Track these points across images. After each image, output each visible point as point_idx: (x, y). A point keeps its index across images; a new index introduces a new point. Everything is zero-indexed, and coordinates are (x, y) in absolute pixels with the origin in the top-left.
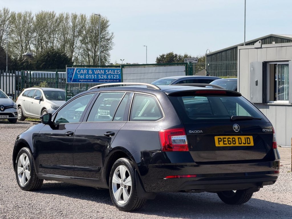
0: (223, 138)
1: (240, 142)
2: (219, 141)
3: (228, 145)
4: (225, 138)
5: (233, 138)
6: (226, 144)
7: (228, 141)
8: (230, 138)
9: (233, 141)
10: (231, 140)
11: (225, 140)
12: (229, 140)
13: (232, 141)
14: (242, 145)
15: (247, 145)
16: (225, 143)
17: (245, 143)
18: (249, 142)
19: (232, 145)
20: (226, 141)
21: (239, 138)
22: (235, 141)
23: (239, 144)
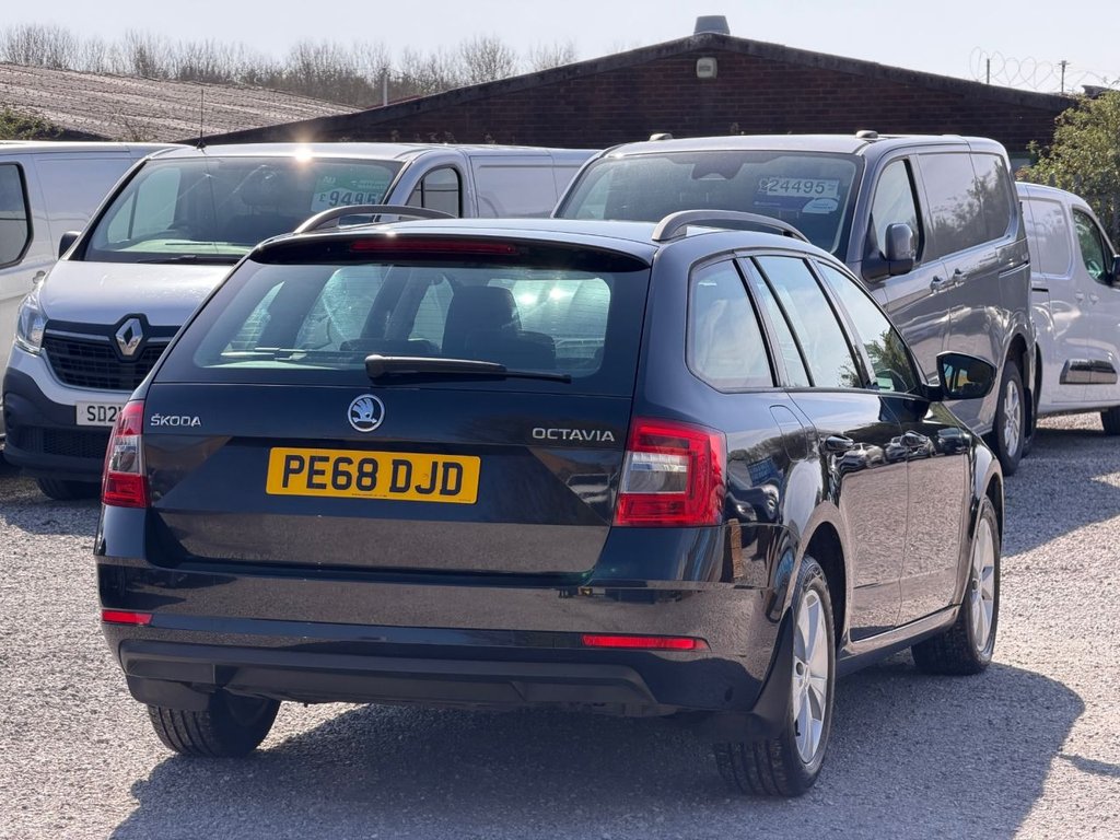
0: (313, 459)
1: (401, 483)
3: (330, 492)
4: (326, 459)
5: (364, 461)
8: (349, 461)
9: (362, 474)
10: (353, 470)
12: (343, 467)
13: (355, 475)
14: (412, 495)
15: (436, 497)
17: (426, 485)
19: (353, 492)
20: (322, 473)
21: (396, 464)
23: (394, 488)
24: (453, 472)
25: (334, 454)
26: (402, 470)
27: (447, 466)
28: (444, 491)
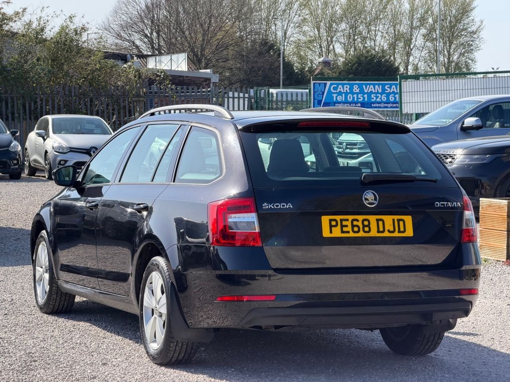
0: (341, 220)
1: (381, 229)
2: (331, 226)
4: (347, 220)
6: (348, 232)
7: (353, 226)
9: (364, 226)
11: (344, 223)
13: (361, 226)
15: (396, 234)
16: (345, 229)
17: (392, 229)
18: (402, 229)
21: (378, 220)
22: (369, 226)
23: (379, 231)
24: (401, 223)
25: (351, 217)
26: (381, 223)
27: (399, 220)
28: (399, 232)
